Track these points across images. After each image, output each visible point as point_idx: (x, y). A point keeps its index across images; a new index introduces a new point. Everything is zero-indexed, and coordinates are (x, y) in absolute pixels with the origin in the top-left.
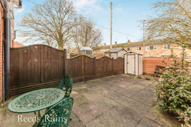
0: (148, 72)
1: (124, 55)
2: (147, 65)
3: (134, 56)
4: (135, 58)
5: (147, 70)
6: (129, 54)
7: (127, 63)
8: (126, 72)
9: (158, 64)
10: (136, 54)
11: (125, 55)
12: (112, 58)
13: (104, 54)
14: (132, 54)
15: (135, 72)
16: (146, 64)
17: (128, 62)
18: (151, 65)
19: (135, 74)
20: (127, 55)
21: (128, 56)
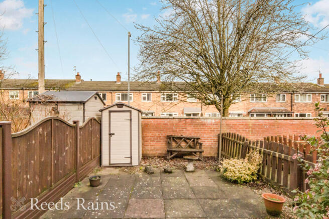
0: (151, 152)
1: (101, 111)
2: (150, 134)
3: (129, 113)
4: (131, 120)
5: (149, 146)
6: (115, 108)
7: (110, 135)
8: (105, 162)
9: (170, 131)
10: (133, 110)
11: (104, 112)
12: (75, 122)
13: (27, 105)
14: (124, 108)
15: (131, 157)
16: (148, 135)
17: (112, 132)
18: (157, 134)
19: (131, 163)
20: (110, 112)
21: (112, 114)
